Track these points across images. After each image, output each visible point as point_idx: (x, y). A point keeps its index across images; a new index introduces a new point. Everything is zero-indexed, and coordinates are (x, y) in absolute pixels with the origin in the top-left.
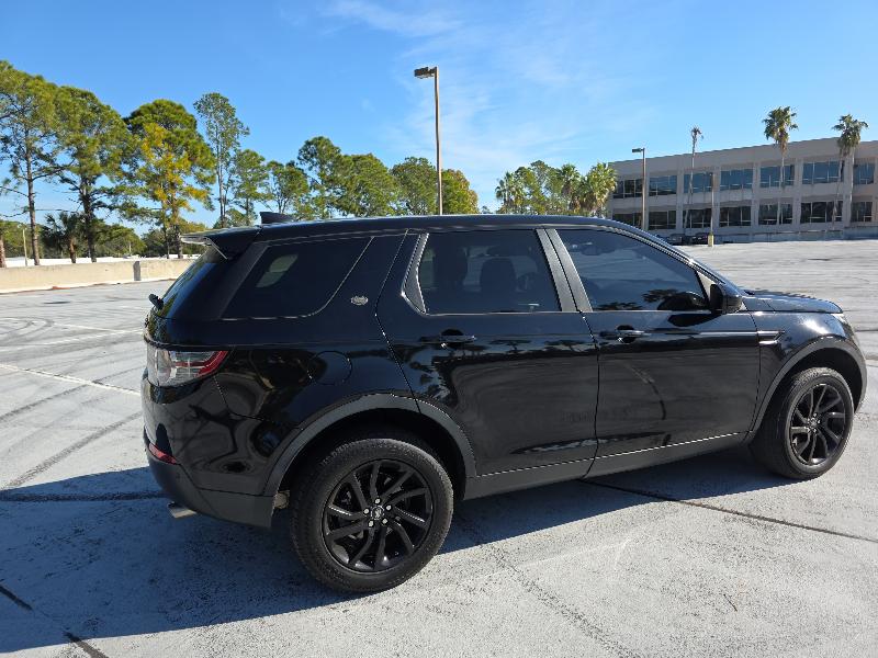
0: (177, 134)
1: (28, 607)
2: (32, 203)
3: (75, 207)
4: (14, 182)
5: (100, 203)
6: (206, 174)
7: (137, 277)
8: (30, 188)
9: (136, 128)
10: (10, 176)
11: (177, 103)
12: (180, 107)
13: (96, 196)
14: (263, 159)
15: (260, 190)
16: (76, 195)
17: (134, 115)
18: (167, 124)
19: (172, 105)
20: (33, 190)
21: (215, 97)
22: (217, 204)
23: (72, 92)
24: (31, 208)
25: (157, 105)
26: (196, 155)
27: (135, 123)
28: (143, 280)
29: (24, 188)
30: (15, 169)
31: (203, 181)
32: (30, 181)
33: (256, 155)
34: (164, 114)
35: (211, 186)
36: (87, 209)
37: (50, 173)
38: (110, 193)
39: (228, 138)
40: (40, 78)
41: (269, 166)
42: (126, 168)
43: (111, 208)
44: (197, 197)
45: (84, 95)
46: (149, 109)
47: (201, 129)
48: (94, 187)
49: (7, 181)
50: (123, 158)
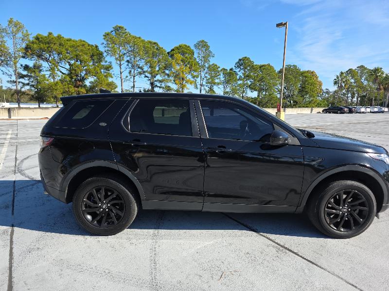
0: (186, 57)
1: (13, 214)
2: (134, 85)
4: (129, 77)
5: (156, 85)
6: (195, 74)
7: (163, 115)
8: (134, 79)
9: (172, 56)
10: (128, 75)
11: (188, 45)
12: (189, 47)
13: (155, 83)
14: (219, 67)
15: (217, 81)
16: (149, 82)
17: (173, 50)
18: (183, 54)
19: (186, 46)
21: (202, 41)
22: (199, 86)
23: (150, 42)
24: (134, 87)
25: (180, 46)
26: (192, 66)
27: (171, 54)
29: (132, 80)
30: (130, 72)
31: (194, 77)
32: (134, 77)
33: (216, 65)
34: (182, 50)
35: (197, 79)
36: (153, 88)
37: (140, 74)
38: (161, 81)
39: (206, 58)
40: (139, 38)
41: (221, 70)
42: (167, 72)
43: (160, 87)
44: (191, 83)
45: (155, 43)
46: (177, 48)
47: (196, 55)
48: (155, 79)
49: (127, 77)
50: (165, 68)
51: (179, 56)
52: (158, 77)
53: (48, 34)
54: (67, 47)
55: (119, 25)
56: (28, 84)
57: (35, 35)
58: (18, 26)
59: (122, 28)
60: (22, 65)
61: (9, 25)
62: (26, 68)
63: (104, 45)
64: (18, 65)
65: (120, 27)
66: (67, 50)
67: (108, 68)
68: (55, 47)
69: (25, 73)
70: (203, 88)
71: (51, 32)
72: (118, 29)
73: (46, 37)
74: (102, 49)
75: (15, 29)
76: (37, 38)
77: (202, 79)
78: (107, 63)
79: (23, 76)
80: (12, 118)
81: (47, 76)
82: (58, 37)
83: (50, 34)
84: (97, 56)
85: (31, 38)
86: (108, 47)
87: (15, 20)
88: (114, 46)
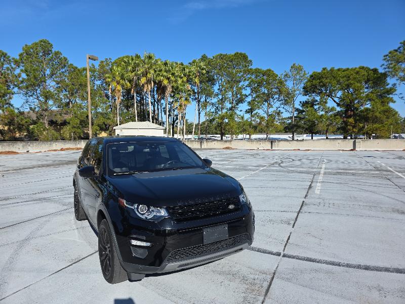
53: (322, 69)
54: (338, 78)
57: (311, 73)
58: (298, 69)
60: (301, 102)
61: (291, 70)
62: (305, 104)
63: (384, 66)
66: (338, 81)
67: (390, 91)
69: (301, 108)
71: (324, 67)
73: (319, 73)
74: (381, 70)
75: (295, 73)
76: (311, 76)
78: (390, 86)
79: (300, 112)
81: (317, 109)
83: (324, 69)
84: (376, 79)
85: (308, 76)
86: (389, 68)
87: (296, 65)
88: (395, 66)
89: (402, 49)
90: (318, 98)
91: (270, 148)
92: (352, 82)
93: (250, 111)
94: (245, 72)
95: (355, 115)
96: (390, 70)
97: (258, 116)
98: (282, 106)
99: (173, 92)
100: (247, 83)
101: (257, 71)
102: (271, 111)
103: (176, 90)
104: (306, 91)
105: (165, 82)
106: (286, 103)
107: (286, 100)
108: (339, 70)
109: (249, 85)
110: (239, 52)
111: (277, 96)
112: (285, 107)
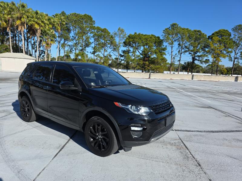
0: (222, 39)
2: (180, 59)
3: (191, 60)
4: (178, 54)
5: (196, 59)
6: (230, 50)
7: (192, 79)
8: (181, 55)
9: (212, 38)
10: (177, 53)
12: (227, 31)
13: (196, 57)
16: (191, 57)
17: (213, 34)
18: (222, 36)
19: (224, 30)
20: (181, 56)
21: (240, 25)
22: (233, 59)
23: (195, 31)
25: (219, 31)
28: (194, 79)
29: (179, 56)
30: (179, 52)
31: (228, 52)
32: (181, 54)
34: (220, 33)
36: (193, 61)
37: (185, 52)
38: (199, 56)
40: (187, 29)
42: (207, 50)
43: (198, 60)
44: (224, 57)
45: (198, 31)
46: (217, 33)
47: (232, 37)
48: (196, 55)
49: (176, 54)
50: (205, 47)
51: (216, 38)
52: (198, 54)
53: (134, 33)
54: (142, 39)
55: (174, 23)
56: (123, 60)
57: (128, 35)
58: (122, 31)
59: (176, 24)
60: (122, 50)
61: (118, 31)
62: (124, 52)
63: (163, 36)
64: (120, 51)
65: (174, 24)
66: (142, 41)
67: (164, 49)
68: (137, 40)
69: (122, 54)
70: (236, 60)
71: (136, 32)
72: (173, 25)
73: (133, 35)
74: (161, 38)
75: (120, 33)
76: (129, 36)
77: (236, 54)
78: (164, 46)
79: (122, 56)
80: (109, 77)
81: (131, 55)
82: (139, 34)
83: (135, 33)
84: (159, 42)
85: (127, 36)
86: (165, 37)
87: (121, 28)
88: (168, 36)
89: (171, 28)
90: (131, 49)
91: (107, 76)
92: (149, 42)
93: (94, 53)
94: (91, 28)
95: (148, 60)
96: (166, 38)
97: (99, 56)
98: (113, 52)
99: (41, 34)
100: (92, 35)
101: (98, 29)
102: (106, 54)
103: (44, 33)
104: (125, 44)
105: (37, 26)
106: (114, 50)
107: (114, 49)
108: (142, 34)
109: (93, 36)
110: (87, 14)
111: (110, 46)
112: (114, 53)
